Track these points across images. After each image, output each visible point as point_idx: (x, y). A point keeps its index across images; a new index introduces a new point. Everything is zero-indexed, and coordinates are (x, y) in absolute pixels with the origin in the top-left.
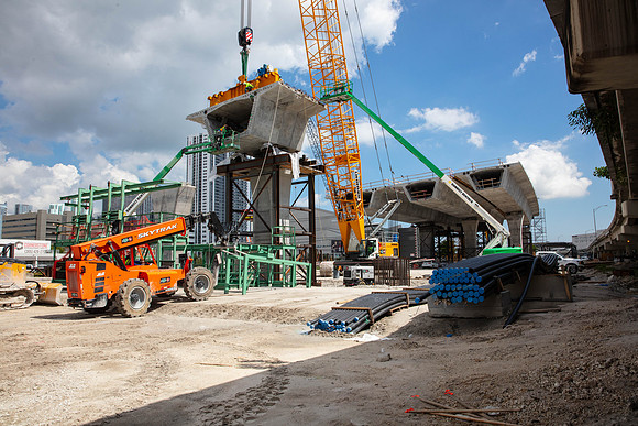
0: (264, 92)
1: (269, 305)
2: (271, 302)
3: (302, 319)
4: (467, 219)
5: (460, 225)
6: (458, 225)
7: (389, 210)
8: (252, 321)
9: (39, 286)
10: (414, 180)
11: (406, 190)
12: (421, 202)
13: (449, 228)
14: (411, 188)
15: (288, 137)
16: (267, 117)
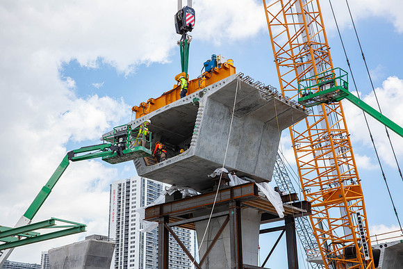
0: (214, 91)
15: (251, 159)
16: (218, 129)
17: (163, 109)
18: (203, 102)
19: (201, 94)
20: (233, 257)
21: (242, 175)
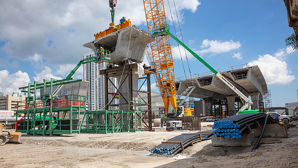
0: (123, 31)
1: (129, 141)
2: (130, 139)
3: (146, 148)
4: (230, 96)
5: (226, 99)
6: (224, 99)
7: (189, 91)
8: (120, 149)
9: (9, 134)
10: (202, 76)
11: (197, 81)
12: (205, 87)
13: (220, 100)
14: (200, 80)
15: (136, 54)
16: (125, 44)
17: (105, 36)
18: (120, 35)
19: (119, 32)
20: (129, 88)
21: (133, 61)
